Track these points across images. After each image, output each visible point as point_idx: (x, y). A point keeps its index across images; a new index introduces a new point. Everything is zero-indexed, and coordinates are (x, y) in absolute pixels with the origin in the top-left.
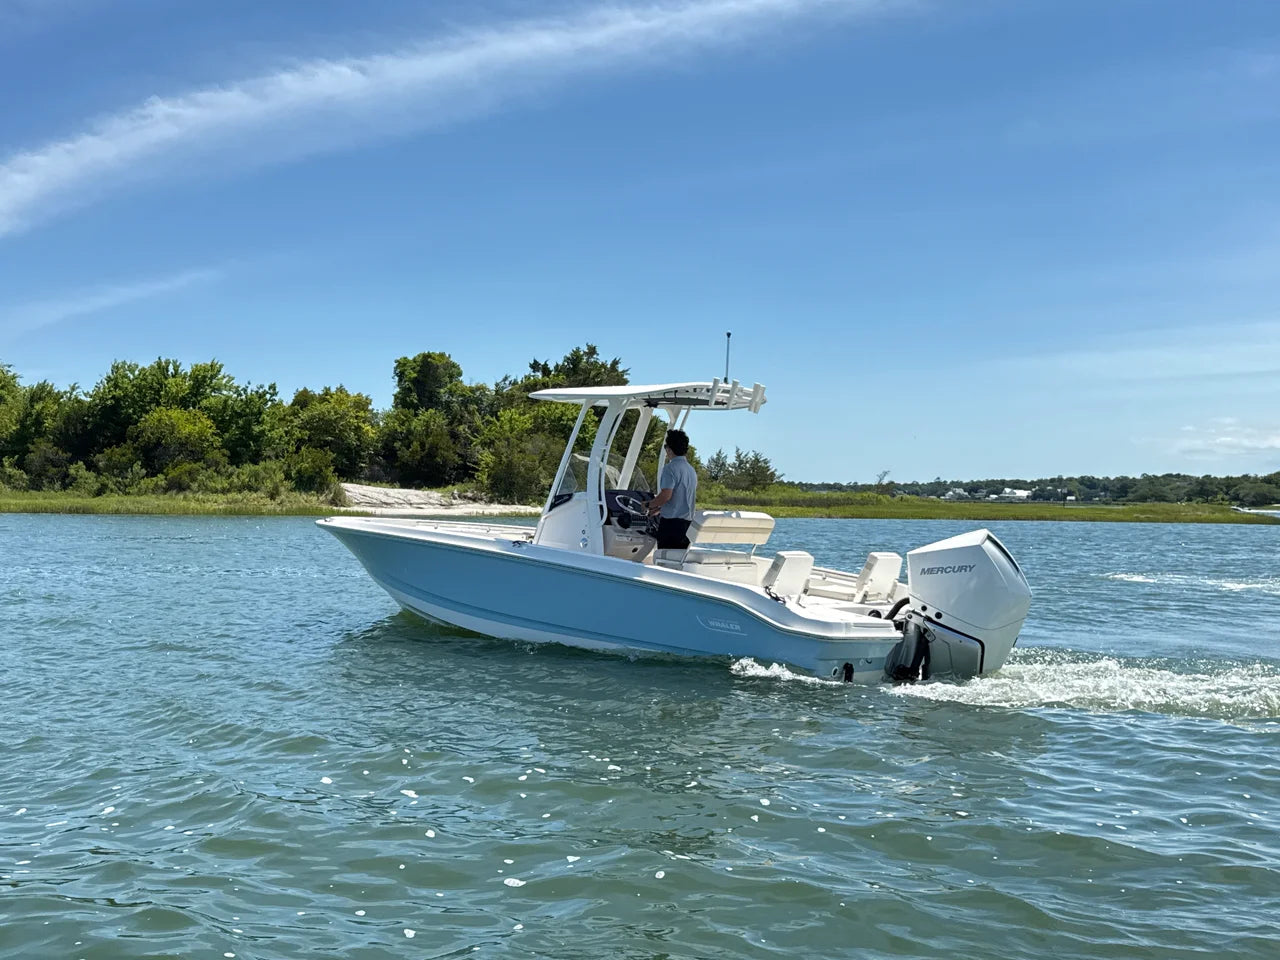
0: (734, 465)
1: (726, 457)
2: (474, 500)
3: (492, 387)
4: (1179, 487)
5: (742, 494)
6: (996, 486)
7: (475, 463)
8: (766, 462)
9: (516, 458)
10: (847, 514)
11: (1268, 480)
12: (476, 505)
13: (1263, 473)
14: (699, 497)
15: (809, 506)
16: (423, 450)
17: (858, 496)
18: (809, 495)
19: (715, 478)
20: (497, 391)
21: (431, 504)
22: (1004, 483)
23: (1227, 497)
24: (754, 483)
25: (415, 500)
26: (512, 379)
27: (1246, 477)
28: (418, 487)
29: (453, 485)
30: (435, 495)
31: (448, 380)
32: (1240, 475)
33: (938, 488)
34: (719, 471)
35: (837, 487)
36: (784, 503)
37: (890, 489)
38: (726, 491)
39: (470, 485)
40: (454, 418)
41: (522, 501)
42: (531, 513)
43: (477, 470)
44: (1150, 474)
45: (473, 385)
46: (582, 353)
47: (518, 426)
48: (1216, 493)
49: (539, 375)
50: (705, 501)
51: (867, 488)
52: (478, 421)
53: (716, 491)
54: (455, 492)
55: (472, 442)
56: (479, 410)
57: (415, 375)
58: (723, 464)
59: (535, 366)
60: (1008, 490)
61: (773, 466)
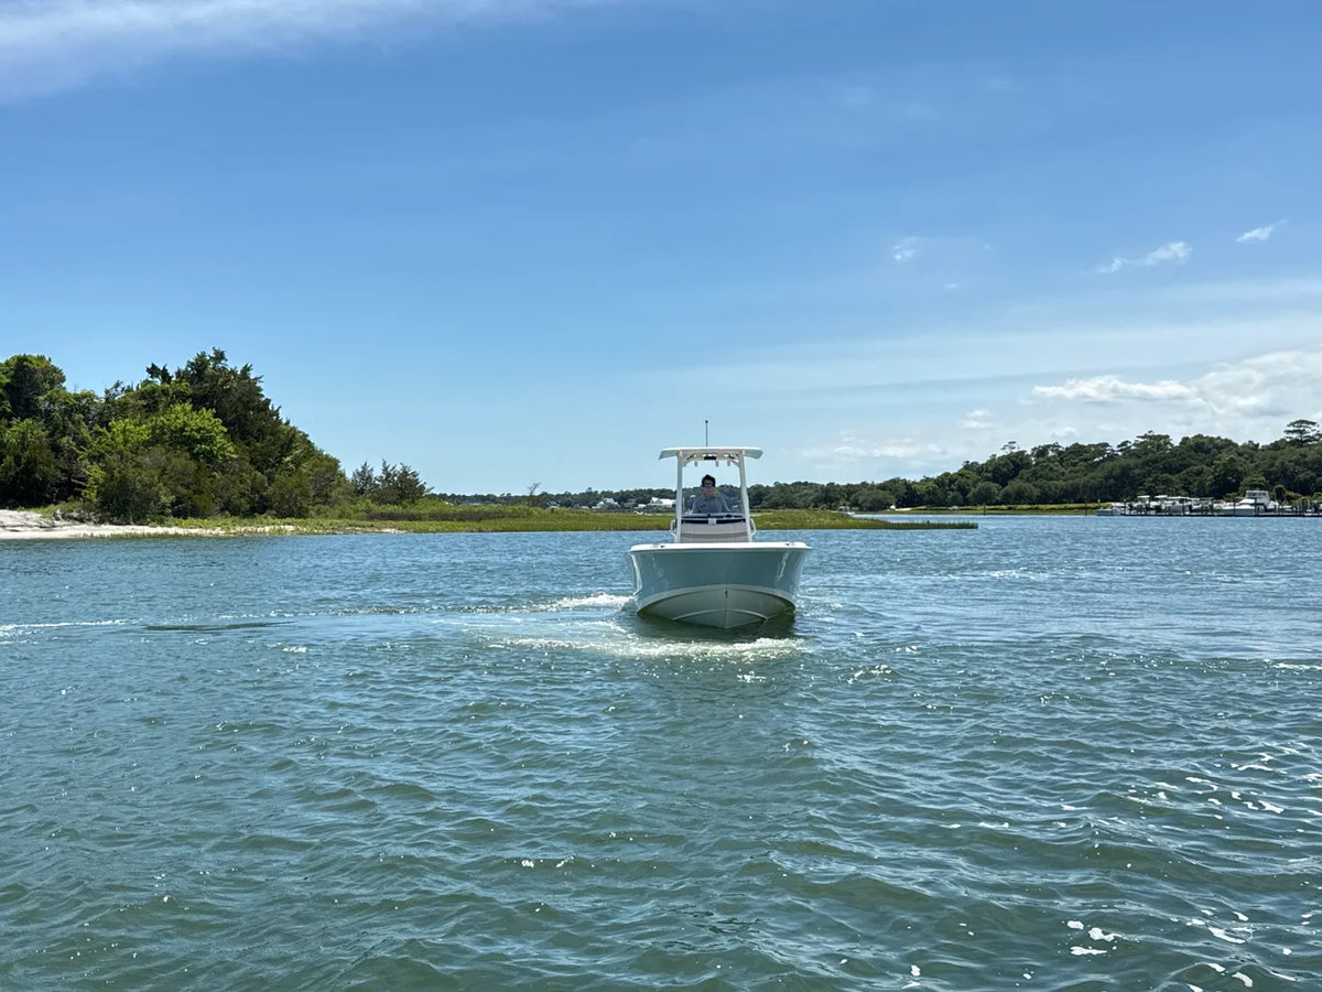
0: (381, 479)
1: (372, 470)
2: (82, 521)
3: (101, 394)
4: (806, 494)
5: (390, 508)
6: (644, 496)
7: (81, 479)
8: (414, 474)
9: (131, 473)
10: (497, 527)
11: (883, 487)
12: (84, 526)
13: (878, 481)
14: (343, 513)
15: (460, 520)
16: (19, 466)
17: (509, 509)
18: (460, 509)
19: (361, 492)
20: (107, 399)
21: (28, 526)
22: (651, 492)
23: (848, 503)
24: (402, 497)
25: (9, 522)
26: (125, 385)
27: (864, 484)
28: (13, 507)
29: (56, 504)
30: (34, 515)
31: (47, 386)
32: (859, 483)
33: (590, 498)
34: (365, 485)
35: (489, 499)
36: (434, 517)
37: (544, 500)
38: (372, 506)
39: (78, 504)
40: (56, 429)
41: (139, 520)
42: (149, 535)
43: (84, 488)
44: (782, 482)
45: (78, 392)
46: (208, 358)
47: (133, 438)
48: (838, 499)
49: (158, 381)
50: (349, 517)
51: (518, 500)
52: (85, 432)
53: (361, 506)
54: (58, 512)
55: (78, 455)
56: (86, 420)
57: (8, 380)
58: (370, 477)
59: (153, 371)
60: (655, 499)
61: (422, 479)
